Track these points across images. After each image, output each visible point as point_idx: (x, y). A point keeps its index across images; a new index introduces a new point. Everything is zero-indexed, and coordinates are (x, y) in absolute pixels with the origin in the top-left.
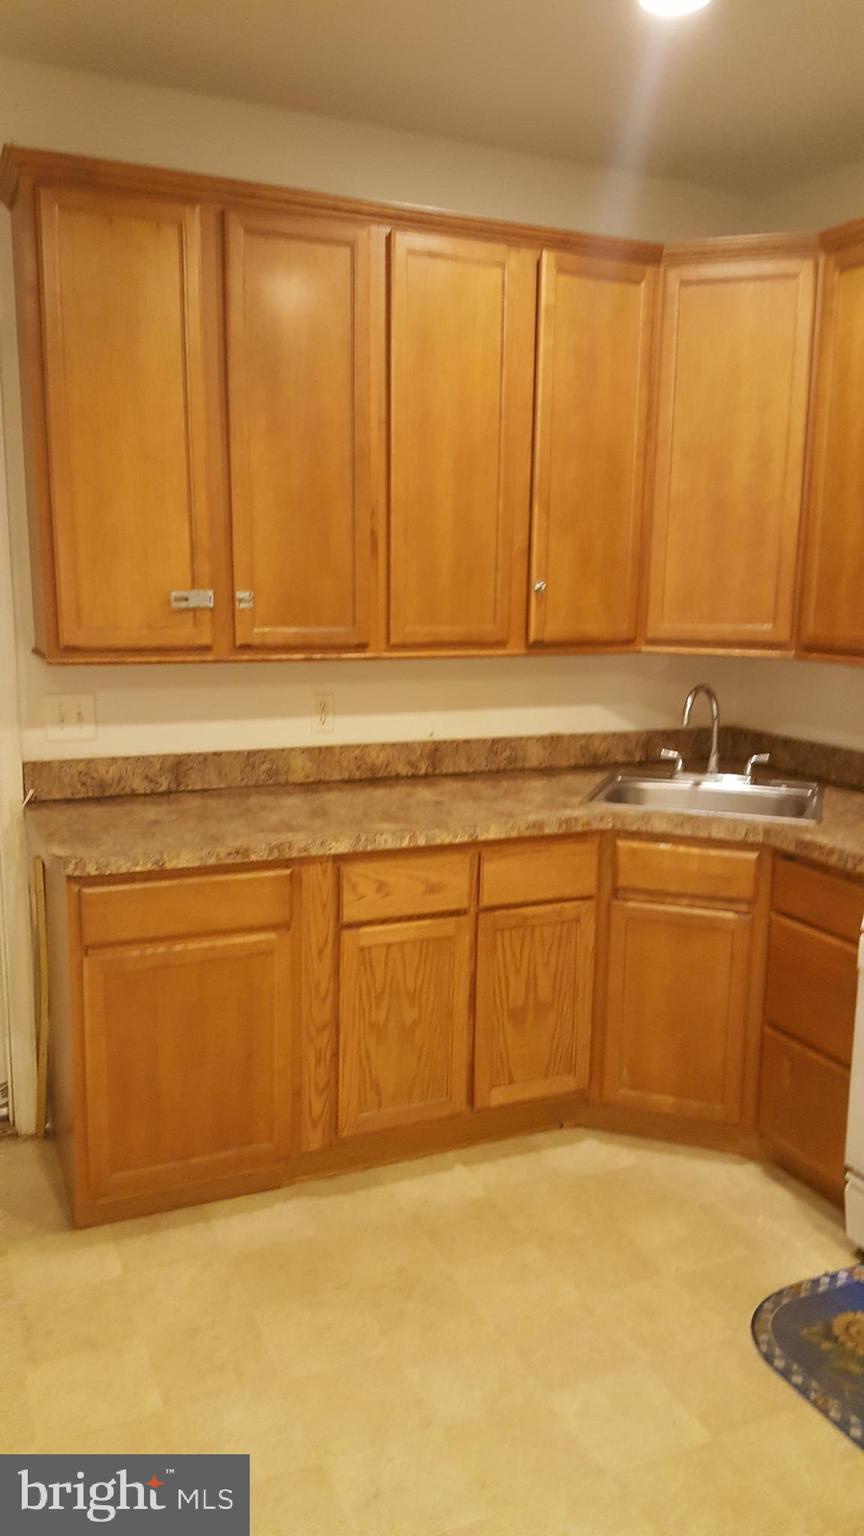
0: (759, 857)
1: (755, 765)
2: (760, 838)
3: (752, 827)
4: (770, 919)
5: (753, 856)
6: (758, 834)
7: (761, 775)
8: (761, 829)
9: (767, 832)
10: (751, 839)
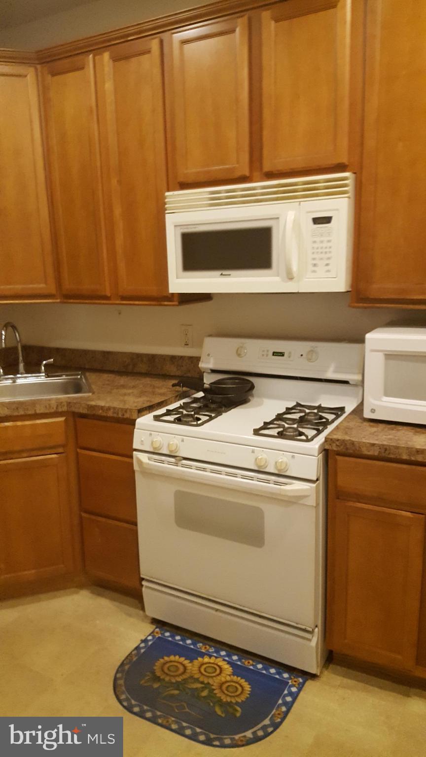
0: (66, 419)
1: (45, 366)
2: (65, 409)
3: (60, 403)
4: (77, 454)
5: (62, 419)
6: (64, 405)
7: (50, 371)
8: (65, 404)
9: (69, 404)
10: (60, 410)
